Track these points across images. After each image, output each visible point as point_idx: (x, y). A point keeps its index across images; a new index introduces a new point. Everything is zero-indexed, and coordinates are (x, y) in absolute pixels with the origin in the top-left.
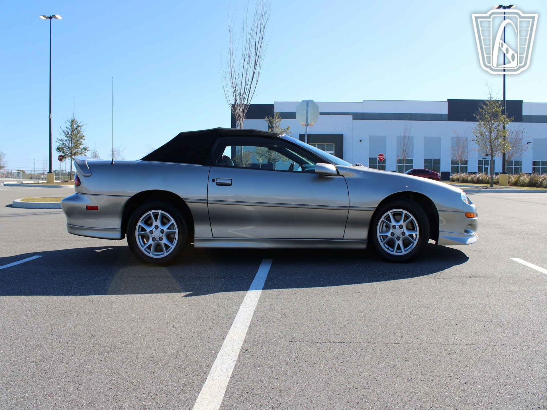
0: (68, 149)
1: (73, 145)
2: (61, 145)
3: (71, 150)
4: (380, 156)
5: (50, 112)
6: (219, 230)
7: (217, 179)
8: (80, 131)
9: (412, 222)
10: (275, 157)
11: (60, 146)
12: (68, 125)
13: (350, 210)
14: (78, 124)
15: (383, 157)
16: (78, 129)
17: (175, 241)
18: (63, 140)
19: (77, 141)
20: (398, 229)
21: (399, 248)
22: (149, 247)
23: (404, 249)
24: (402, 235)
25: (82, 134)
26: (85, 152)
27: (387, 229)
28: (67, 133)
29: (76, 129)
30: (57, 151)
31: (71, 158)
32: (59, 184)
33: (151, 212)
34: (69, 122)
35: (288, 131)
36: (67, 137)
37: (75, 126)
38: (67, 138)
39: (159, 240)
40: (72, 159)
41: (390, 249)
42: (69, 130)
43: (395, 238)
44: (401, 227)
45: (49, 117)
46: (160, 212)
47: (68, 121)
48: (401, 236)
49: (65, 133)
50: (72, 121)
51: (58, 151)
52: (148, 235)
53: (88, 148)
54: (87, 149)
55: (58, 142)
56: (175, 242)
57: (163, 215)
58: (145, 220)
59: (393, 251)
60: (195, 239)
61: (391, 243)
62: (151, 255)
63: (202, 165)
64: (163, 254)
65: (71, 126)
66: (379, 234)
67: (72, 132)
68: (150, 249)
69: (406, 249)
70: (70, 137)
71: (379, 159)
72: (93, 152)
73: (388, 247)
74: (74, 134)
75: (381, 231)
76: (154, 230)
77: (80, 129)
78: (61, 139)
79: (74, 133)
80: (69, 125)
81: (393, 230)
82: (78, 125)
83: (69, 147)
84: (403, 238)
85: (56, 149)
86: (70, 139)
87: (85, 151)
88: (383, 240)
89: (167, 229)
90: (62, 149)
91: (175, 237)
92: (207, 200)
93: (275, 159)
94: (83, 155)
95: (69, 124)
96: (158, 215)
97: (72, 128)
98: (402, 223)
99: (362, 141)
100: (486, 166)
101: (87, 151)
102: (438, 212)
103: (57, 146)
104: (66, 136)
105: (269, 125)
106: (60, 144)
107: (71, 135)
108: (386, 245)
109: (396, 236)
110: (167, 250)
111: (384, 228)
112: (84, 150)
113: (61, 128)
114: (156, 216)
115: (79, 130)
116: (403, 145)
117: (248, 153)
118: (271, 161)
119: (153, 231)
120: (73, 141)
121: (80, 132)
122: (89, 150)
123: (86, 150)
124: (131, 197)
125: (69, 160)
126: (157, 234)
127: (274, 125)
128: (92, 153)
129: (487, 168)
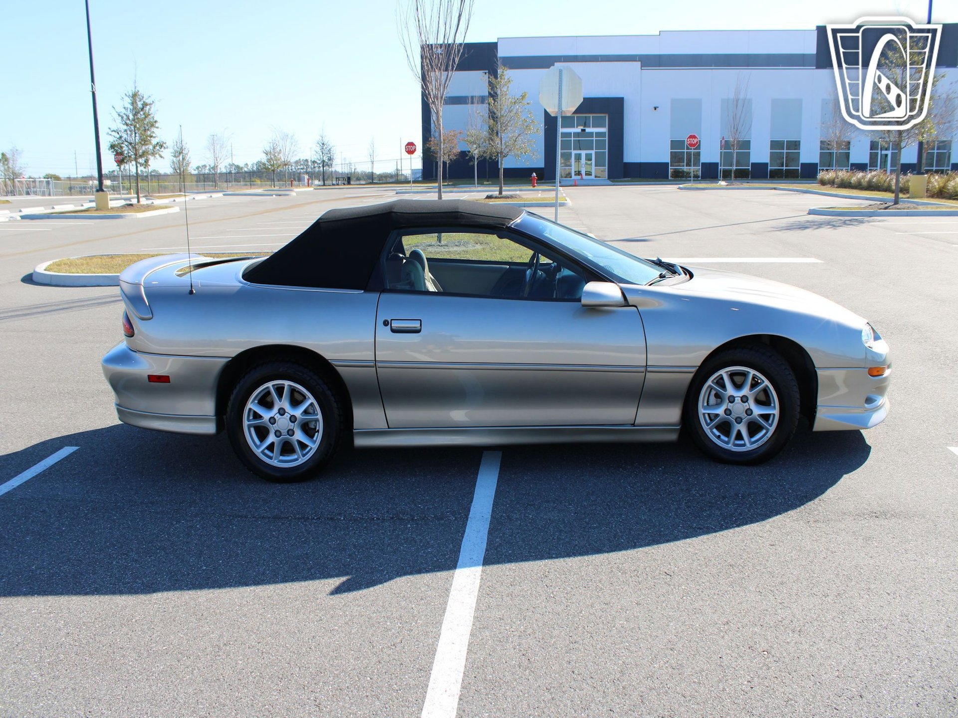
0: (130, 147)
1: (137, 138)
2: (117, 140)
3: (135, 148)
4: (691, 139)
5: (93, 81)
6: (400, 415)
7: (392, 321)
8: (149, 112)
9: (765, 391)
10: (502, 149)
11: (114, 141)
12: (127, 102)
13: (648, 372)
14: (144, 99)
15: (696, 141)
16: (145, 109)
17: (318, 434)
18: (120, 131)
19: (145, 130)
20: (738, 403)
21: (739, 436)
22: (271, 447)
23: (748, 439)
24: (746, 413)
25: (153, 117)
26: (161, 150)
27: (717, 401)
28: (125, 117)
29: (142, 109)
30: (111, 151)
31: (137, 162)
32: (117, 211)
33: (270, 384)
34: (129, 96)
35: (525, 101)
36: (127, 125)
37: (140, 105)
38: (125, 127)
39: (288, 434)
40: (138, 165)
41: (722, 437)
42: (129, 112)
43: (731, 419)
44: (744, 399)
45: (91, 90)
46: (287, 383)
47: (126, 95)
48: (744, 415)
49: (122, 117)
50: (133, 94)
51: (113, 150)
52: (268, 425)
53: (166, 143)
54: (164, 145)
55: (111, 135)
56: (318, 437)
57: (292, 388)
58: (258, 398)
59: (727, 443)
60: (354, 431)
61: (725, 427)
62: (275, 463)
63: (363, 291)
64: (296, 460)
65: (132, 104)
66: (701, 411)
67: (135, 115)
68: (272, 451)
69: (753, 439)
70: (131, 125)
71: (689, 144)
72: (177, 142)
73: (718, 433)
74: (138, 118)
75: (706, 404)
76: (277, 417)
77: (149, 109)
78: (115, 129)
79: (139, 116)
80: (129, 103)
81: (729, 405)
82: (144, 102)
83: (131, 144)
84: (747, 420)
85: (108, 148)
86: (133, 128)
87: (160, 148)
88: (709, 421)
89: (301, 414)
90: (119, 147)
91: (317, 429)
92: (375, 361)
93: (501, 153)
94: (157, 156)
95: (128, 100)
96: (284, 388)
97: (135, 108)
98: (745, 391)
99: (657, 109)
100: (884, 152)
101: (165, 148)
102: (817, 370)
103: (110, 142)
104: (124, 122)
105: (490, 90)
106: (115, 139)
107: (134, 120)
108: (715, 431)
109: (734, 415)
110: (304, 452)
111: (713, 400)
112: (158, 148)
113: (114, 108)
114: (280, 390)
115: (147, 111)
116: (733, 118)
117: (453, 134)
118: (495, 156)
119: (275, 419)
120: (137, 131)
121: (149, 115)
122: (167, 146)
123: (161, 146)
124: (231, 359)
125: (133, 165)
126: (283, 423)
127: (499, 92)
128: (175, 143)
129: (886, 155)
